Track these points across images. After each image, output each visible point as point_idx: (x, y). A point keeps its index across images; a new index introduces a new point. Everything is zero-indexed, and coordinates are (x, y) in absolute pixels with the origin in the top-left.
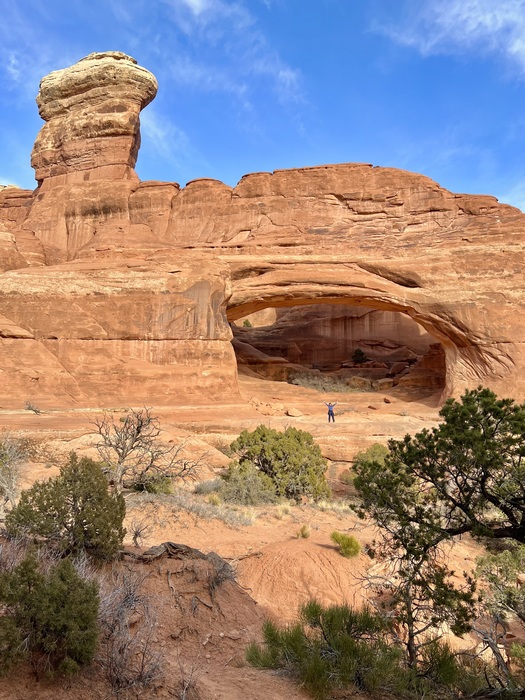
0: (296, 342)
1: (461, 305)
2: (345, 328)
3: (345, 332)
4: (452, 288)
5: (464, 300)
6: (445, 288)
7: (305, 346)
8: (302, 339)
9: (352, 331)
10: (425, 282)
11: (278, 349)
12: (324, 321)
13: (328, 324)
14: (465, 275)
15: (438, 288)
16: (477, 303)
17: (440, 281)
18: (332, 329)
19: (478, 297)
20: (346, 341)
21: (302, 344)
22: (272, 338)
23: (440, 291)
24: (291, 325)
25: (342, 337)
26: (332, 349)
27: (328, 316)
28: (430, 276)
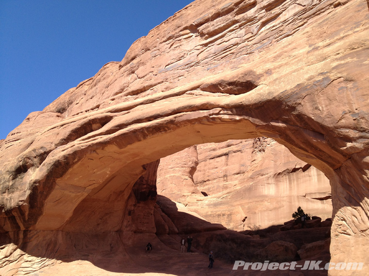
0: (241, 205)
1: (305, 88)
2: (290, 183)
3: (290, 187)
4: (294, 67)
5: (310, 79)
6: (284, 73)
7: (249, 208)
8: (247, 201)
9: (298, 184)
10: (260, 76)
11: (224, 215)
12: (268, 178)
13: (272, 181)
14: (321, 44)
15: (275, 76)
16: (332, 76)
17: (280, 66)
18: (277, 185)
19: (335, 64)
20: (290, 197)
21: (247, 207)
22: (221, 204)
23: (275, 80)
24: (238, 188)
25: (287, 193)
26: (275, 209)
27: (272, 172)
28: (269, 66)
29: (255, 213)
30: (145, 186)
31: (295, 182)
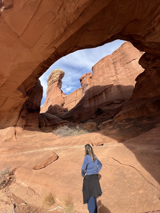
3: (95, 103)
13: (88, 101)
18: (90, 103)
21: (78, 113)
25: (93, 105)
26: (89, 112)
29: (81, 115)
30: (34, 107)
31: (97, 100)
